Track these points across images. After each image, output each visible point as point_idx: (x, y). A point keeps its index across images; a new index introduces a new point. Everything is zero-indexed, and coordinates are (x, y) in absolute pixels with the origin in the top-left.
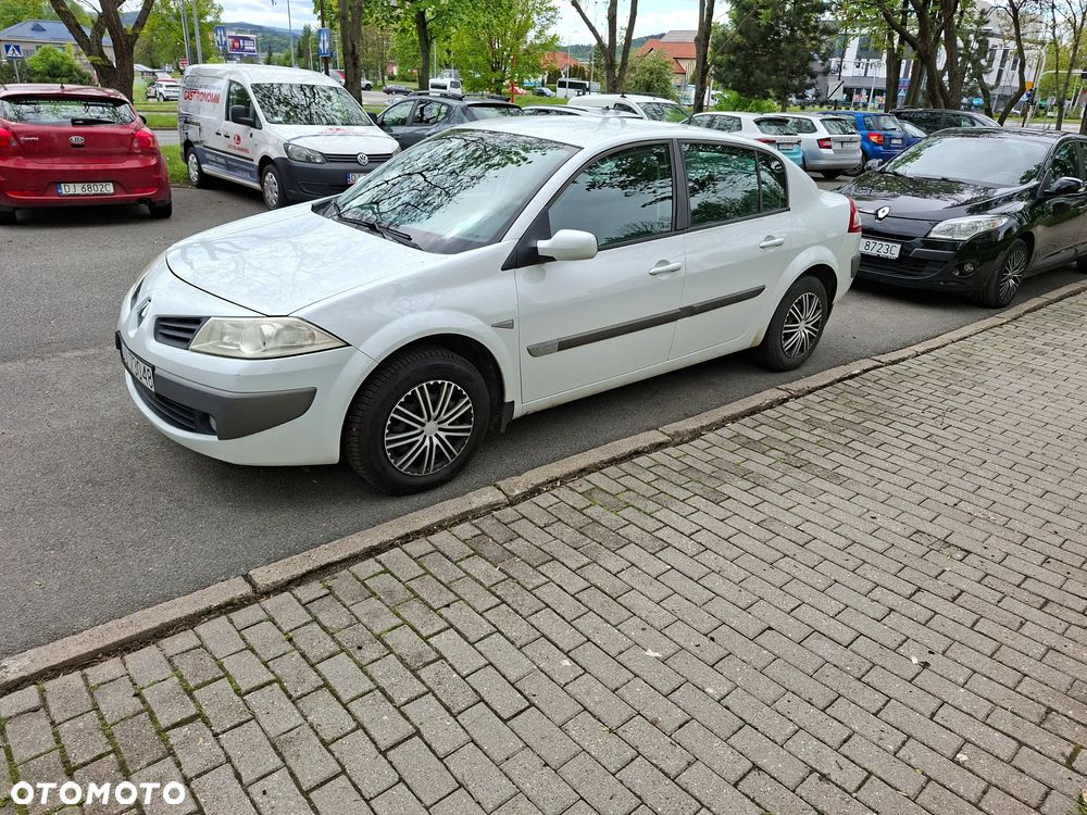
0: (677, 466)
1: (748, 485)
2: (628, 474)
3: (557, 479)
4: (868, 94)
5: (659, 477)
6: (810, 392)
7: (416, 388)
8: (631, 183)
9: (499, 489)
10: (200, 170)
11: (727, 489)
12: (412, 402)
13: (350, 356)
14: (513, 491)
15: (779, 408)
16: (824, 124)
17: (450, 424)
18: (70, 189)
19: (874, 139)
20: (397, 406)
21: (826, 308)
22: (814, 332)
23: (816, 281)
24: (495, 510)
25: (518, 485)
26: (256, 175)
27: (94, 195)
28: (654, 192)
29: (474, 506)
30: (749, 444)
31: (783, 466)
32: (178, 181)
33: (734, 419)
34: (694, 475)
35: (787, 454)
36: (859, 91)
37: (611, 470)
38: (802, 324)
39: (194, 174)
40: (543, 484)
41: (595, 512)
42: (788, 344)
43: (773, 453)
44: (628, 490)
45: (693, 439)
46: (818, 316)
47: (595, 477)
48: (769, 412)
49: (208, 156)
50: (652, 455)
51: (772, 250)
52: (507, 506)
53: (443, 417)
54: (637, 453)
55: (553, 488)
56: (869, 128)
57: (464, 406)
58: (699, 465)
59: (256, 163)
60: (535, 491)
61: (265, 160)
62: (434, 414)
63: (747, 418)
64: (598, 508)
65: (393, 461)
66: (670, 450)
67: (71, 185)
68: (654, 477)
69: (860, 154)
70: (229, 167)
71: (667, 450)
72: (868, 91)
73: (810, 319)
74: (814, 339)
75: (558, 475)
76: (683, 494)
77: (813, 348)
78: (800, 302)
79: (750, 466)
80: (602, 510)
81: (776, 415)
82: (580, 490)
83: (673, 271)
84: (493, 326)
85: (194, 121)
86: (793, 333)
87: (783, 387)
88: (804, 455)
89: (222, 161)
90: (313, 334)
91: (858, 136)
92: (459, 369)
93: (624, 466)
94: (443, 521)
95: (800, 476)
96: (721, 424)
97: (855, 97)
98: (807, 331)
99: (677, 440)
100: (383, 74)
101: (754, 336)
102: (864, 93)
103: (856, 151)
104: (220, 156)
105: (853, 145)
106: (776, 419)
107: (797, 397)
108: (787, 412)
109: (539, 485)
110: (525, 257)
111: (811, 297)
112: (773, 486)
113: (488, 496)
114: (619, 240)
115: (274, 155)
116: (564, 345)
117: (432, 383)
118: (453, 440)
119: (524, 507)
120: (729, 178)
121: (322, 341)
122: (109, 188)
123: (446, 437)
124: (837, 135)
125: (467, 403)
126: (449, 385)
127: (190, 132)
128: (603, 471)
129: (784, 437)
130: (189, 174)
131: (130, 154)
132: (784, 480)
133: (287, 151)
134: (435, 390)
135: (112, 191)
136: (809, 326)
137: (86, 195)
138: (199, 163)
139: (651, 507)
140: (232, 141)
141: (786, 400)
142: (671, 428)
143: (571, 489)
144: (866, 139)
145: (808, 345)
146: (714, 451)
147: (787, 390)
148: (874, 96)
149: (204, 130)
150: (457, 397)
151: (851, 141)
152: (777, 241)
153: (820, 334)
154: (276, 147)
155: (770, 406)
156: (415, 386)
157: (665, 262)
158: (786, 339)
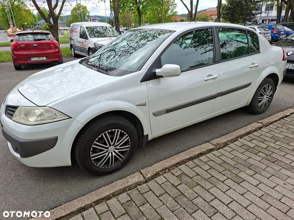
0: (218, 161)
1: (252, 173)
2: (197, 166)
3: (166, 168)
4: (269, 21)
5: (211, 168)
6: (271, 124)
7: (103, 134)
8: (198, 46)
9: (141, 174)
10: (74, 53)
11: (243, 175)
12: (101, 140)
13: (72, 123)
14: (147, 175)
15: (259, 131)
16: (258, 28)
17: (120, 147)
18: (34, 59)
19: (275, 32)
20: (95, 142)
21: (274, 90)
22: (270, 99)
23: (270, 80)
24: (139, 185)
25: (149, 172)
26: (87, 53)
27: (41, 60)
28: (205, 49)
29: (129, 184)
30: (249, 149)
31: (266, 161)
32: (69, 56)
33: (241, 137)
34: (227, 167)
35: (267, 155)
36: (266, 20)
37: (190, 163)
38: (265, 97)
39: (73, 54)
40: (160, 171)
41: (182, 187)
42: (260, 104)
43: (260, 154)
44: (198, 175)
45: (224, 146)
46: (271, 93)
47: (182, 167)
48: (255, 133)
49: (76, 48)
50: (208, 155)
51: (254, 69)
52: (144, 183)
53: (116, 144)
54: (201, 154)
55: (165, 173)
56: (273, 29)
57: (126, 138)
58: (228, 161)
59: (87, 49)
60: (157, 175)
61: (89, 48)
62: (112, 144)
63: (247, 136)
64: (183, 186)
65: (95, 164)
66: (215, 152)
67: (34, 58)
68: (209, 167)
69: (271, 37)
70: (81, 51)
71: (214, 152)
72: (269, 20)
73: (268, 94)
74: (269, 101)
75: (167, 167)
76: (223, 178)
77: (269, 105)
78: (264, 88)
79: (251, 161)
80: (186, 187)
81: (259, 135)
82: (176, 174)
83: (214, 79)
84: (137, 105)
85: (72, 39)
86: (262, 100)
87: (259, 121)
88: (274, 155)
89: (79, 49)
90: (56, 114)
91: (270, 31)
92: (122, 124)
93: (196, 161)
94: (115, 192)
95: (275, 167)
96: (236, 140)
97: (265, 22)
98: (267, 99)
99: (218, 147)
100: (130, 26)
101: (246, 102)
102: (267, 21)
103: (269, 36)
104: (79, 48)
105: (268, 34)
106: (259, 137)
107: (266, 126)
108: (263, 133)
109: (159, 172)
110: (151, 76)
111: (268, 86)
112: (264, 173)
113: (136, 178)
114: (194, 66)
115: (92, 46)
116: (168, 111)
117: (110, 131)
118: (122, 153)
119: (151, 184)
120: (229, 43)
121: (60, 117)
122: (45, 58)
123: (119, 152)
124: (263, 32)
125: (127, 137)
126: (118, 131)
127: (72, 42)
128: (187, 164)
129: (264, 146)
130: (72, 54)
131: (51, 48)
132: (268, 169)
133: (95, 45)
134: (112, 133)
135: (46, 59)
136: (268, 97)
137: (38, 61)
138: (74, 51)
139: (208, 186)
140: (81, 44)
141: (261, 128)
142: (215, 141)
143: (173, 174)
144: (272, 32)
145: (268, 104)
146: (234, 152)
147: (261, 123)
148: (270, 22)
149: (75, 41)
150: (122, 135)
151: (267, 33)
152: (256, 65)
153: (272, 99)
154: (92, 44)
155: (255, 131)
156: (102, 133)
157: (211, 75)
158: (259, 103)
